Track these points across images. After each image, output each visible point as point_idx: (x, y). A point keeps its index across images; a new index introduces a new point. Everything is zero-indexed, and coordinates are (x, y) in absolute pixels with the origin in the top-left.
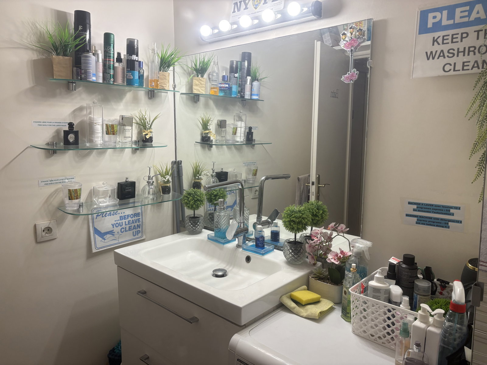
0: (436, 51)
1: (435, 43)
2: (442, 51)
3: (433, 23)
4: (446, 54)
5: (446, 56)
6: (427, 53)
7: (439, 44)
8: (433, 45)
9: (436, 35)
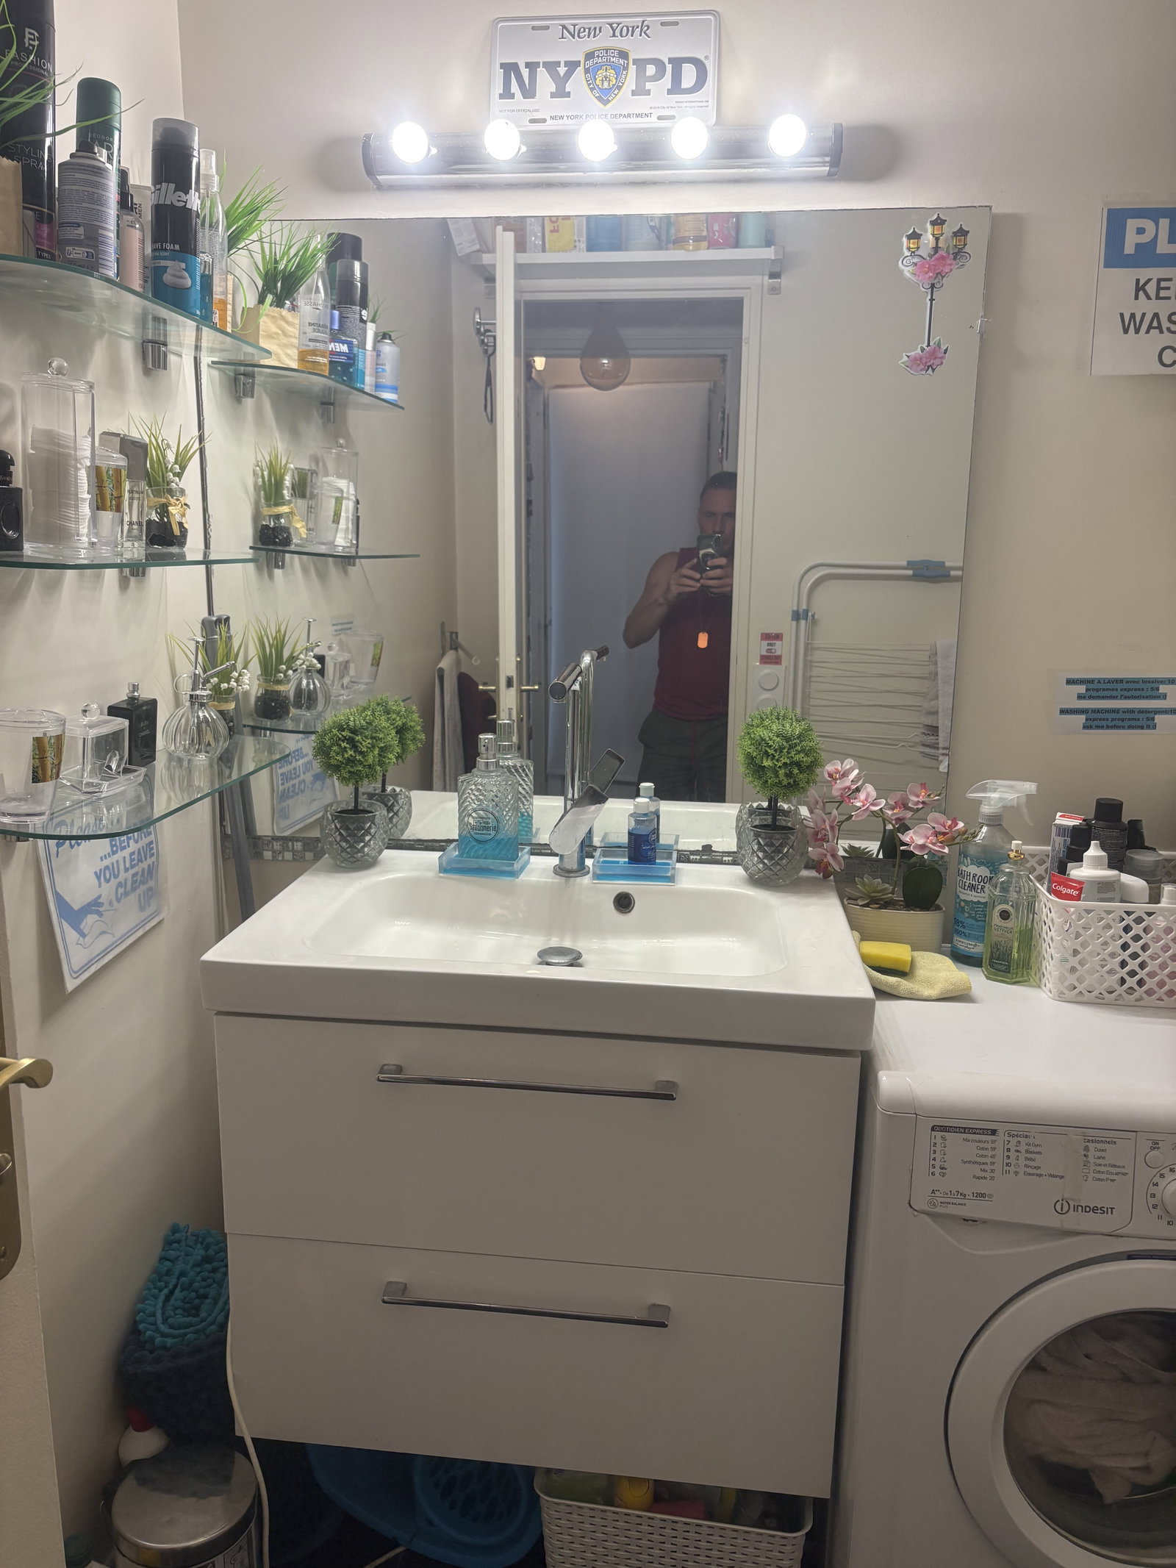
0: (1144, 315)
1: (1141, 293)
2: (1156, 315)
3: (1138, 245)
4: (1165, 324)
5: (1165, 330)
6: (1122, 315)
7: (1149, 298)
8: (1137, 298)
9: (1144, 274)
